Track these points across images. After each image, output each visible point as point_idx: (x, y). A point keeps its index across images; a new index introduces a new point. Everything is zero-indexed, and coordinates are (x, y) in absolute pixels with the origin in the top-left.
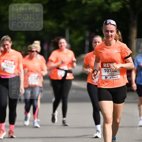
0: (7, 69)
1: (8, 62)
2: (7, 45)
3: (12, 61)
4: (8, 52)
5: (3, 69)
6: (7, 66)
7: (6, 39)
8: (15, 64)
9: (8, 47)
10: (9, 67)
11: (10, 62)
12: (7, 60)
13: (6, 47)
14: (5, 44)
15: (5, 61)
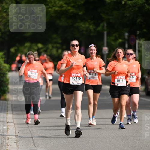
0: (32, 76)
1: (32, 70)
2: (32, 58)
3: (35, 70)
4: (32, 63)
5: (29, 76)
6: (32, 73)
7: (31, 54)
8: (37, 72)
9: (32, 60)
10: (33, 75)
11: (34, 71)
12: (32, 69)
13: (31, 59)
14: (30, 57)
15: (30, 70)
